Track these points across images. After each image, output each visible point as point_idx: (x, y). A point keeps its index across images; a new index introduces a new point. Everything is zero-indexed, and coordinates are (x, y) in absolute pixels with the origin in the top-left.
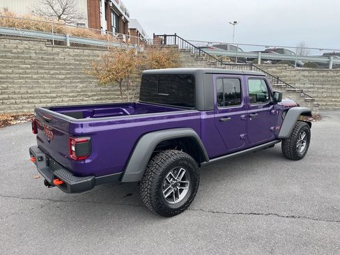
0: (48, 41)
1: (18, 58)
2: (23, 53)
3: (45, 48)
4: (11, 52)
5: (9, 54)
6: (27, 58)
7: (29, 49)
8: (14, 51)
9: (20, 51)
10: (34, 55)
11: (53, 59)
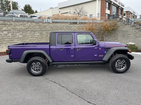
0: (70, 23)
1: (60, 29)
2: (62, 27)
3: (68, 25)
4: (58, 27)
5: (58, 28)
6: (63, 29)
7: (64, 26)
8: (60, 27)
9: (61, 27)
10: (65, 28)
11: (71, 29)
